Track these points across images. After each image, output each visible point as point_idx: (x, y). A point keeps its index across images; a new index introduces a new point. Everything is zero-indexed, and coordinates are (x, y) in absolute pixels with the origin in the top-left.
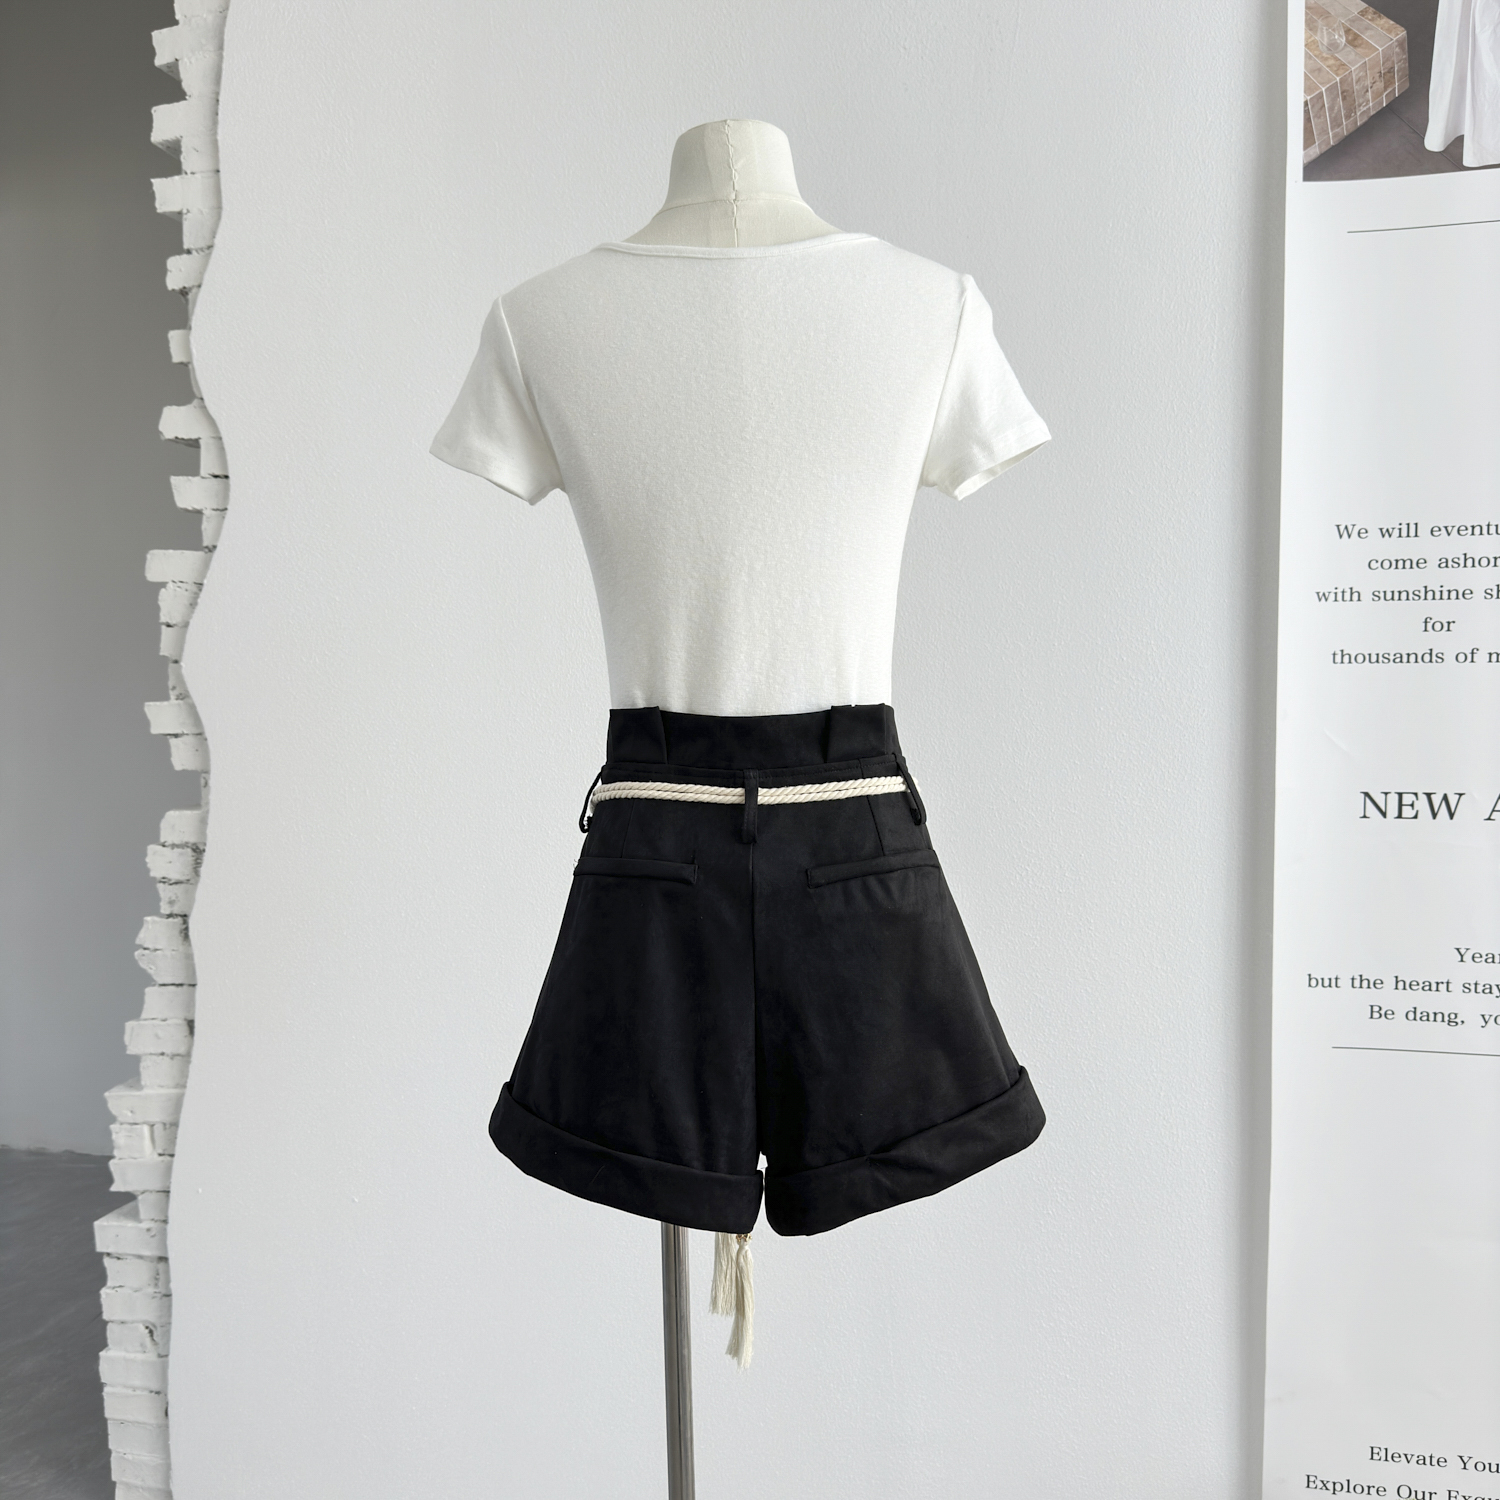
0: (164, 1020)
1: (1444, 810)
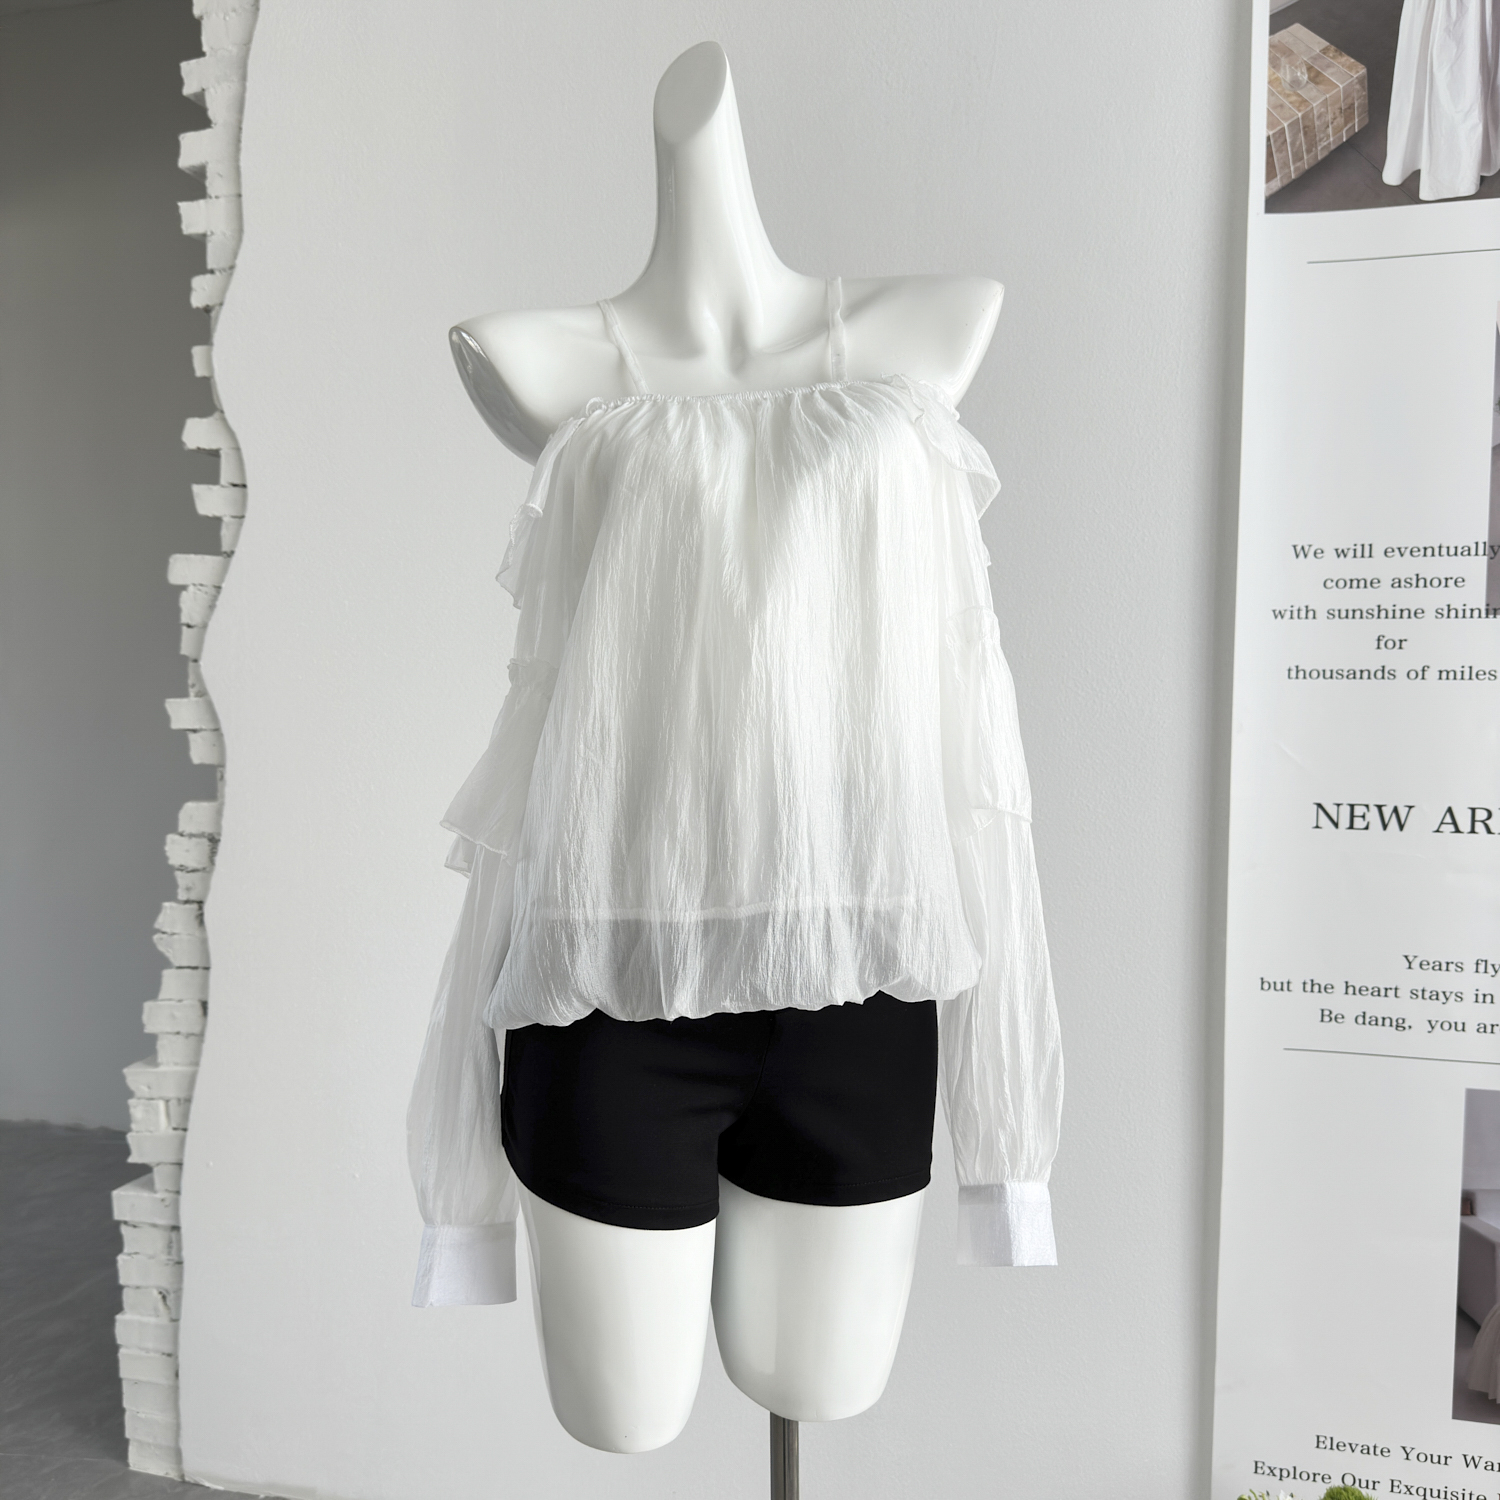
0: (180, 1001)
1: (1394, 822)
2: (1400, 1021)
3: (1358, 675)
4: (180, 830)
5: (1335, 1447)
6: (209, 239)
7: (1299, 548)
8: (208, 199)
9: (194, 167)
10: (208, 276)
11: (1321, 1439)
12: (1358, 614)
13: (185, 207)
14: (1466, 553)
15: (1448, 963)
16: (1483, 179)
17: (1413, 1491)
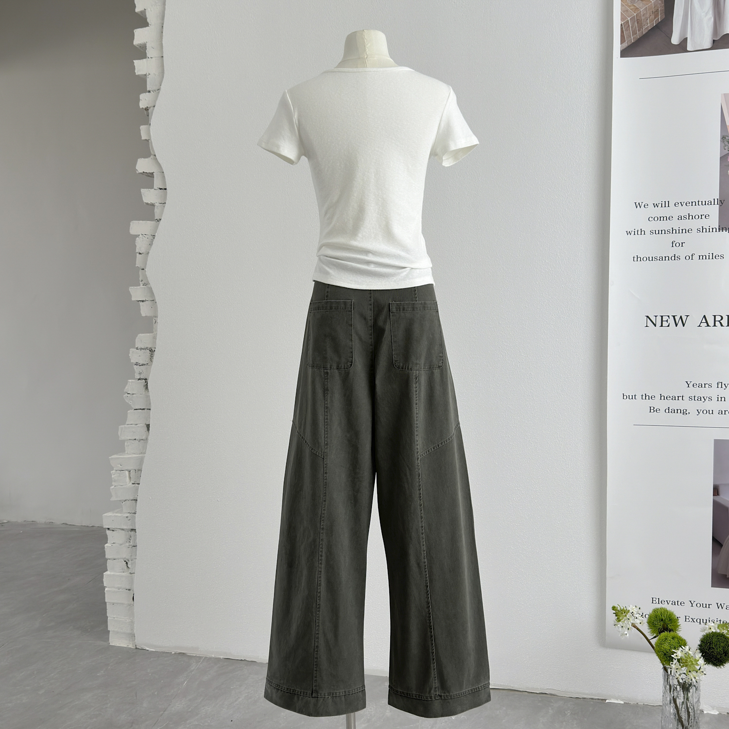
0: (136, 425)
1: (680, 323)
2: (685, 411)
3: (664, 259)
4: (136, 346)
5: (660, 602)
6: (148, 77)
7: (637, 204)
8: (149, 59)
9: (141, 44)
10: (147, 93)
11: (654, 599)
12: (663, 232)
13: (136, 63)
14: (710, 204)
15: (705, 384)
16: (714, 40)
17: (695, 620)
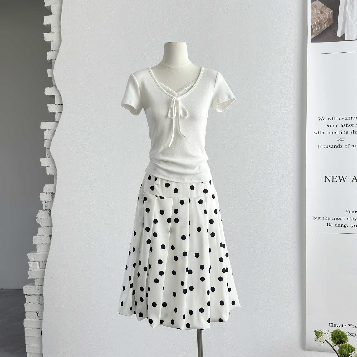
0: (44, 235)
1: (342, 180)
2: (345, 225)
3: (334, 147)
4: (44, 192)
5: (333, 326)
6: (52, 42)
7: (320, 118)
8: (52, 33)
9: (48, 24)
10: (51, 52)
11: (330, 324)
12: (333, 133)
13: (45, 34)
15: (355, 212)
17: (351, 335)
